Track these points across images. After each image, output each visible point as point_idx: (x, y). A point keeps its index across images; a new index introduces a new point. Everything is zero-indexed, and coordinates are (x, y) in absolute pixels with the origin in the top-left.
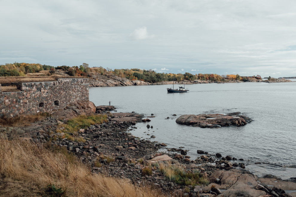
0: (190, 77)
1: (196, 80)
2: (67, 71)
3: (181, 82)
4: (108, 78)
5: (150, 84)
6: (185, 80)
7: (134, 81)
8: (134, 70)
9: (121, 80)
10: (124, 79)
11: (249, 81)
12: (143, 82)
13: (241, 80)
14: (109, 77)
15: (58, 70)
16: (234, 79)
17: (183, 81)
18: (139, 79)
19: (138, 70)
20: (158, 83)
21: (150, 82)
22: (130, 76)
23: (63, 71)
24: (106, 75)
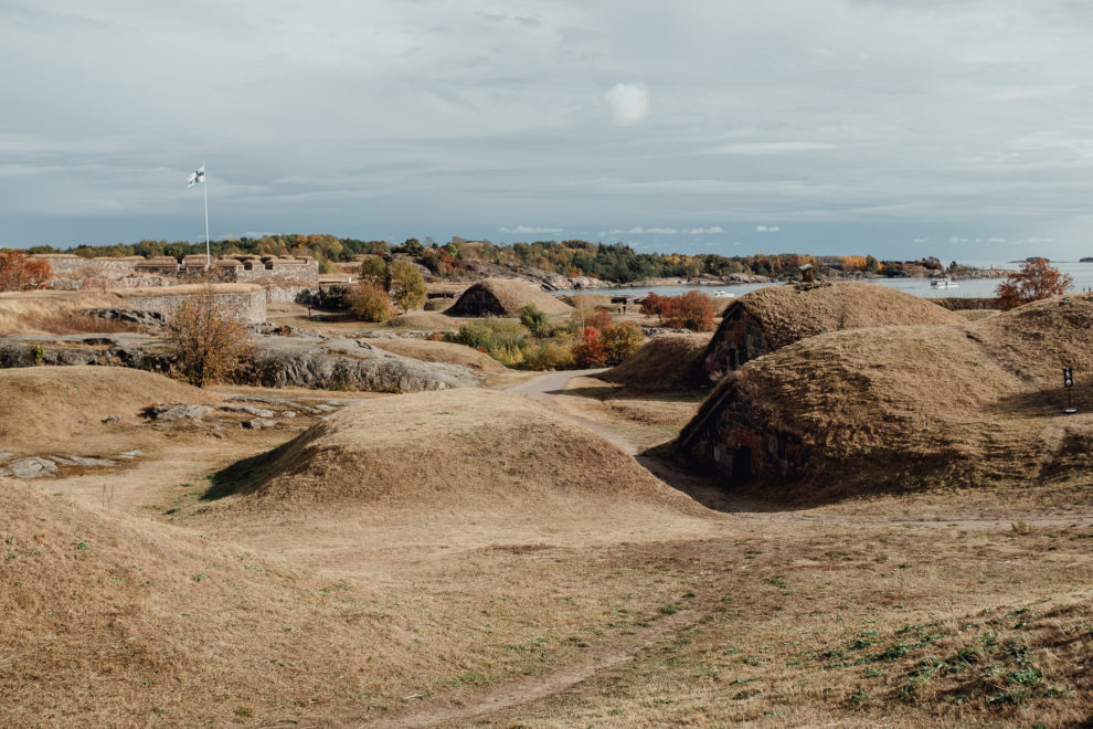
0: (721, 266)
1: (735, 275)
2: (419, 257)
3: (697, 279)
4: (512, 273)
5: (613, 285)
6: (706, 275)
7: (574, 279)
8: (571, 245)
9: (544, 277)
10: (551, 275)
11: (904, 276)
12: (596, 281)
13: (879, 273)
14: (515, 271)
15: (399, 255)
16: (860, 269)
17: (700, 276)
18: (586, 274)
19: (583, 245)
20: (634, 284)
21: (613, 282)
22: (563, 265)
23: (410, 258)
24: (507, 266)
